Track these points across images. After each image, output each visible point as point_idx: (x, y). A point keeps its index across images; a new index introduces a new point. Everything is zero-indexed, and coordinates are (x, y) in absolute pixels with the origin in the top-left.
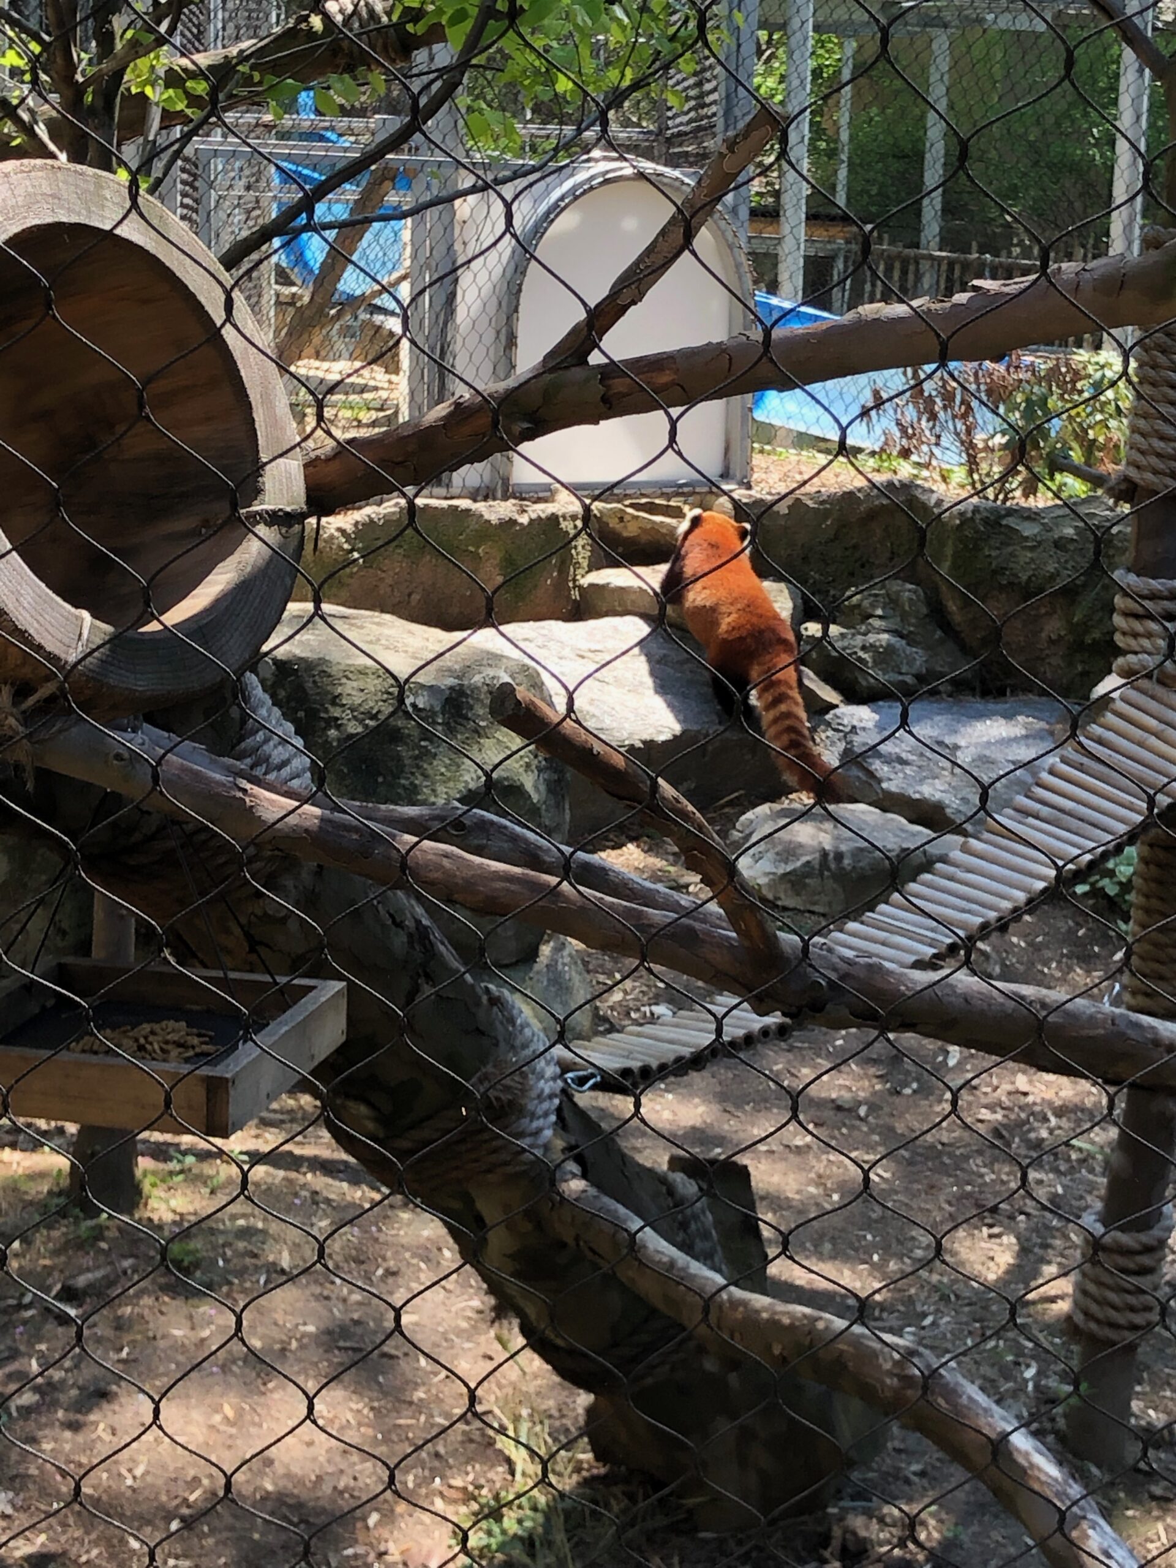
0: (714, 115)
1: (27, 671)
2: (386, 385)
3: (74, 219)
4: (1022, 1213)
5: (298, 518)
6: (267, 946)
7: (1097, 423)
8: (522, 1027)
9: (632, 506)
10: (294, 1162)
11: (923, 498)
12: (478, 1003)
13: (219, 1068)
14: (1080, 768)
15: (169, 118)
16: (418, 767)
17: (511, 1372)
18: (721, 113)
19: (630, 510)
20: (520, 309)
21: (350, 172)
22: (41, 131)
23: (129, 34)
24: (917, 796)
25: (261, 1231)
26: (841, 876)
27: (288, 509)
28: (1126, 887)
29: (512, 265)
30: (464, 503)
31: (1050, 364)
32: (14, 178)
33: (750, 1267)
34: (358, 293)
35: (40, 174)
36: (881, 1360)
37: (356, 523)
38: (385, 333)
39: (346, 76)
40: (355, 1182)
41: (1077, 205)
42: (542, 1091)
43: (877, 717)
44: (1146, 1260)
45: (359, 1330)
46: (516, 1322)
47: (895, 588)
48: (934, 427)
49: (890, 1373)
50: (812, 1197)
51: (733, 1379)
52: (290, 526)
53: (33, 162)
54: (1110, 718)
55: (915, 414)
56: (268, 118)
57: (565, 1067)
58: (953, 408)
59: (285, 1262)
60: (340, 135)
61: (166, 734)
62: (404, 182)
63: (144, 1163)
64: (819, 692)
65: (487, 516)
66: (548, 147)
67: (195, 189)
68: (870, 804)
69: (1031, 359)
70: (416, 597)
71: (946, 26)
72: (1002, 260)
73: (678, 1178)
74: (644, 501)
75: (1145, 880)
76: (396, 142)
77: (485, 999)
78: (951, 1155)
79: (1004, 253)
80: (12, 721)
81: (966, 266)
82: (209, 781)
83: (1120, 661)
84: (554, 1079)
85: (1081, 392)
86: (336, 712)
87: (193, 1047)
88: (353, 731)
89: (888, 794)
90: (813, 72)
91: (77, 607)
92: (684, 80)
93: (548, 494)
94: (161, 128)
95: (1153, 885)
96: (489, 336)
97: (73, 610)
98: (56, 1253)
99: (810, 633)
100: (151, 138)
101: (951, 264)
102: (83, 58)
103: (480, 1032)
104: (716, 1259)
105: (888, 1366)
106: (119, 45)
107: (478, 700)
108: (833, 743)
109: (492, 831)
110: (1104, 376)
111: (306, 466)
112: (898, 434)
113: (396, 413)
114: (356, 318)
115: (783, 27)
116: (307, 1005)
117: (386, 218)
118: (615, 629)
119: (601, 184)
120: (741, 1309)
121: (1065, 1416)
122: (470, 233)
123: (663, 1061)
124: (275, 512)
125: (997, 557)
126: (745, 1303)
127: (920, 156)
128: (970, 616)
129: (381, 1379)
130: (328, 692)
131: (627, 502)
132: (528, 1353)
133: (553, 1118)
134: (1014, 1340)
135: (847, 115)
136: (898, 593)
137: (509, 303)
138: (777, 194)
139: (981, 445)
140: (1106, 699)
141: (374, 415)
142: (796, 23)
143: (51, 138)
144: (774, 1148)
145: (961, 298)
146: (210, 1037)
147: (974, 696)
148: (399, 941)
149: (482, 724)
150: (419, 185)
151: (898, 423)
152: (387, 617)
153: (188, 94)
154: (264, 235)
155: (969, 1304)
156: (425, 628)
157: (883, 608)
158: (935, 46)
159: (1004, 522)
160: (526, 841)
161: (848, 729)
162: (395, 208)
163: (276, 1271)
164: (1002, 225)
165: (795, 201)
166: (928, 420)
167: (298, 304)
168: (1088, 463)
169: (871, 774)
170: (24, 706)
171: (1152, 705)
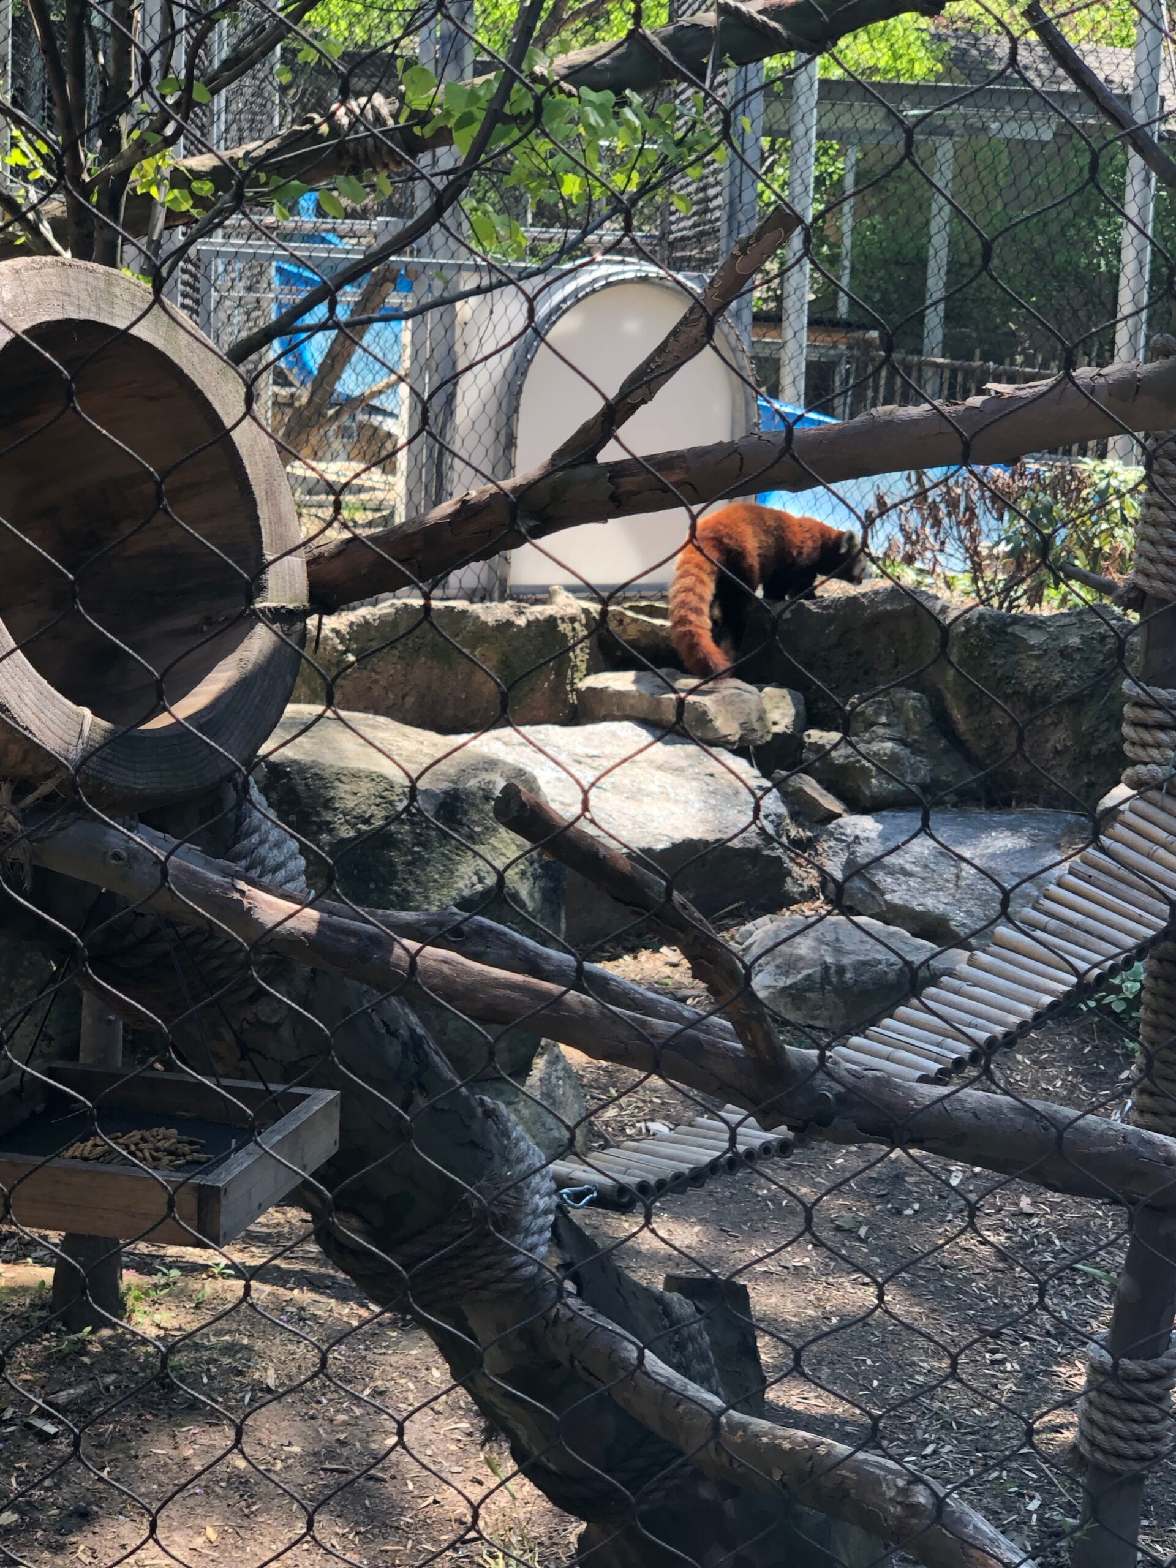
0: (717, 220)
1: (27, 769)
2: (382, 486)
3: (84, 316)
4: (1026, 1339)
5: (301, 615)
6: (259, 1053)
7: (1102, 532)
8: (518, 1140)
9: (631, 608)
10: (281, 1278)
11: (928, 604)
12: (473, 1116)
13: (210, 1177)
14: (1089, 880)
15: (173, 218)
16: (411, 873)
17: (501, 1499)
18: (725, 218)
19: (630, 613)
20: (521, 409)
21: (353, 274)
22: (46, 230)
23: (135, 134)
24: (921, 908)
25: (245, 1347)
26: (843, 990)
27: (291, 606)
28: (1134, 1003)
29: (513, 366)
30: (460, 605)
31: (1055, 472)
32: (25, 275)
33: (747, 1390)
34: (357, 393)
35: (51, 271)
36: (884, 1487)
37: (351, 624)
38: (382, 434)
39: (352, 178)
40: (343, 1299)
41: (1082, 314)
42: (537, 1206)
43: (880, 827)
44: (1154, 1388)
45: (345, 1452)
46: (506, 1445)
47: (900, 695)
48: (938, 533)
49: (892, 1500)
50: (812, 1319)
51: (729, 1505)
52: (293, 624)
53: (44, 258)
54: (1119, 829)
55: (919, 520)
56: (270, 220)
57: (562, 1182)
58: (957, 516)
59: (271, 1382)
60: (342, 237)
61: (161, 835)
62: (405, 284)
63: (129, 1278)
64: (821, 801)
65: (483, 618)
66: (551, 251)
67: (196, 290)
68: (872, 916)
69: (1037, 466)
70: (410, 700)
71: (951, 134)
72: (1007, 367)
73: (675, 1297)
74: (643, 603)
75: (1153, 994)
76: (398, 244)
77: (479, 1111)
78: (952, 1278)
79: (1007, 361)
80: (10, 818)
81: (969, 373)
82: (207, 881)
83: (1129, 771)
84: (549, 1195)
85: (1086, 501)
86: (328, 816)
87: (184, 1155)
88: (345, 835)
89: (892, 907)
90: (817, 178)
91: (78, 705)
92: (688, 184)
93: (546, 596)
94: (166, 228)
95: (1162, 1001)
96: (488, 437)
97: (74, 707)
98: (36, 1367)
99: (812, 740)
100: (155, 238)
101: (954, 371)
102: (88, 157)
103: (474, 1144)
104: (714, 1382)
105: (892, 1493)
106: (125, 145)
107: (473, 805)
108: (835, 854)
109: (490, 937)
110: (1108, 485)
111: (309, 563)
112: (902, 540)
113: (392, 514)
114: (354, 420)
115: (787, 134)
116: (302, 1113)
117: (386, 319)
118: (614, 734)
119: (604, 287)
120: (740, 1433)
121: (1070, 1549)
122: (470, 333)
123: (662, 1177)
124: (276, 609)
125: (1002, 666)
126: (744, 1427)
127: (924, 264)
128: (976, 725)
129: (367, 1502)
130: (320, 796)
131: (627, 605)
132: (520, 1478)
133: (548, 1234)
134: (1017, 1470)
135: (850, 221)
136: (902, 700)
137: (509, 403)
138: (779, 299)
139: (985, 552)
140: (1113, 813)
141: (370, 515)
142: (800, 130)
143: (56, 236)
144: (773, 1269)
145: (975, 401)
146: (202, 1146)
147: (978, 806)
148: (393, 1050)
149: (477, 829)
150: (421, 286)
151: (902, 529)
152: (381, 719)
153: (193, 195)
154: (265, 337)
155: (971, 1433)
156: (419, 730)
157: (888, 716)
158: (939, 153)
159: (1010, 630)
160: (525, 948)
161: (850, 839)
162: (397, 310)
163: (261, 1390)
164: (1004, 334)
165: (798, 306)
166: (932, 527)
167: (297, 404)
168: (1092, 570)
169: (874, 886)
170: (22, 805)
171: (1162, 817)
